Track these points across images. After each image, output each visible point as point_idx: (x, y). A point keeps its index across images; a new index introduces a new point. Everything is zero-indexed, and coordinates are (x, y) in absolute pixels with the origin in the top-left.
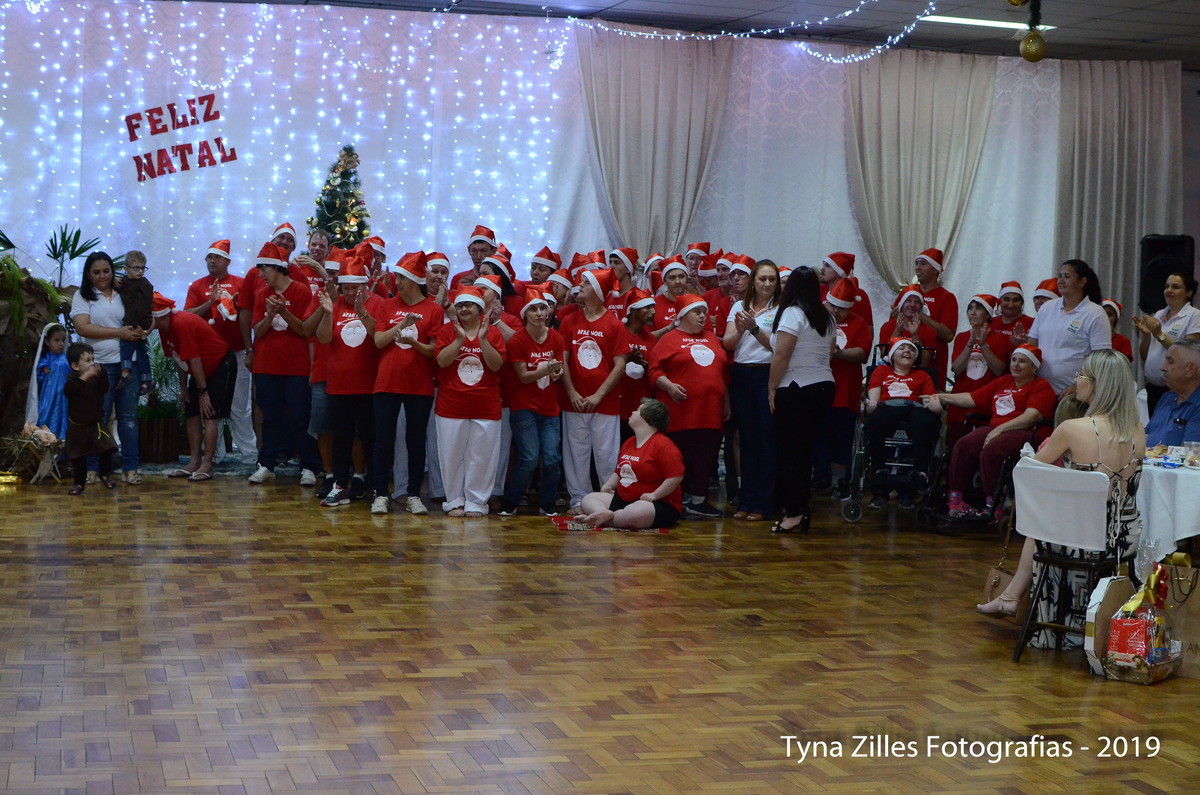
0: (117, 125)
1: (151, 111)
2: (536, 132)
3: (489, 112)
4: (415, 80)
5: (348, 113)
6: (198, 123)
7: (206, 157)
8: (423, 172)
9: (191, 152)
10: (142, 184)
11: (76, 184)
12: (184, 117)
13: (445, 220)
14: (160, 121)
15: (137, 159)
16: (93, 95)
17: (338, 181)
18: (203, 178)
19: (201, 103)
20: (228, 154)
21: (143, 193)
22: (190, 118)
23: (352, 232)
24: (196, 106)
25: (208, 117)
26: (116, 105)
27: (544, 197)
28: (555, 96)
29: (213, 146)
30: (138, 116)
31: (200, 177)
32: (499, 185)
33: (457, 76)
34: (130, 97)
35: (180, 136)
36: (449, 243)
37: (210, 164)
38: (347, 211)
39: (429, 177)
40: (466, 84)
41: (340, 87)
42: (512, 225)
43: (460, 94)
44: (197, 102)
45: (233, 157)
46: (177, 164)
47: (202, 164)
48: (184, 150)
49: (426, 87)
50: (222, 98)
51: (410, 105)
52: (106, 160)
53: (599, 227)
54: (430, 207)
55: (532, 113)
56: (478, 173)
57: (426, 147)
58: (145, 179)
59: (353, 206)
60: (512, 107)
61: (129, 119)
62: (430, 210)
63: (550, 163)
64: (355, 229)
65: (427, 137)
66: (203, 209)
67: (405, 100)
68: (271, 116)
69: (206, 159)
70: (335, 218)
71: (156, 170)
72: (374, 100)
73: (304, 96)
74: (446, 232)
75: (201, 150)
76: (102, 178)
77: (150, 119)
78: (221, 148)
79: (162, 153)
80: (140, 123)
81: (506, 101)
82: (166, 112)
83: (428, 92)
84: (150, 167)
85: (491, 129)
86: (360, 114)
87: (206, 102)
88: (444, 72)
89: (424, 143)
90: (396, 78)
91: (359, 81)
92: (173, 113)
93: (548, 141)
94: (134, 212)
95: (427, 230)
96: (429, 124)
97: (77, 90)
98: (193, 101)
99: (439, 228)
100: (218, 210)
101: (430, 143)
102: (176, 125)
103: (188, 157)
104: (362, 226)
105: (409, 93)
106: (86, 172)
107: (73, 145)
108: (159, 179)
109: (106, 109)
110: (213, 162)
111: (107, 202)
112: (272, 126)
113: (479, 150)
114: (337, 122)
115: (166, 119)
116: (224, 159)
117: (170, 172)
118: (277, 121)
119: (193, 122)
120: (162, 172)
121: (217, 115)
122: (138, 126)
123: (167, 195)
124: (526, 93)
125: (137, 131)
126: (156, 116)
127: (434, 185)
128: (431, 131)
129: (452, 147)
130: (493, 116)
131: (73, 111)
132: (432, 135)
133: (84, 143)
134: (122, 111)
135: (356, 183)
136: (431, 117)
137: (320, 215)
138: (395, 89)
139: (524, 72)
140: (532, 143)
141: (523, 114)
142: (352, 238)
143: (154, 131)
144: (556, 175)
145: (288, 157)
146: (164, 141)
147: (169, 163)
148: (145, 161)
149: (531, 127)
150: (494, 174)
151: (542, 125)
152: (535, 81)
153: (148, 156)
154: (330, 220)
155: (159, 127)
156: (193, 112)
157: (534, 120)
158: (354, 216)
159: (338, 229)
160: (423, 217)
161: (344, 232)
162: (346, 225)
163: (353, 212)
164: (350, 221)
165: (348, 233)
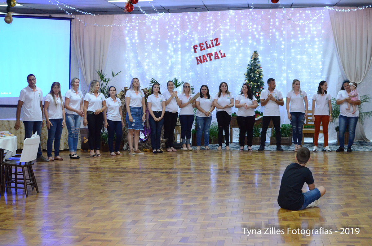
0: (191, 48)
1: (200, 44)
2: (317, 43)
3: (302, 37)
4: (278, 29)
5: (258, 41)
6: (214, 46)
7: (216, 56)
8: (282, 57)
9: (212, 55)
10: (198, 65)
11: (180, 66)
12: (210, 45)
13: (289, 71)
14: (203, 47)
15: (197, 58)
16: (184, 40)
17: (253, 62)
18: (216, 62)
19: (215, 41)
20: (223, 55)
21: (199, 67)
22: (211, 45)
24: (213, 41)
25: (216, 45)
26: (190, 43)
27: (320, 63)
28: (323, 31)
29: (218, 53)
30: (196, 46)
31: (215, 62)
32: (306, 60)
33: (291, 27)
34: (194, 40)
35: (209, 51)
37: (218, 59)
38: (255, 70)
39: (284, 59)
40: (294, 30)
41: (255, 33)
42: (310, 72)
43: (292, 33)
44: (213, 40)
45: (224, 56)
46: (208, 59)
47: (215, 59)
48: (210, 55)
49: (282, 32)
50: (220, 39)
51: (277, 37)
52: (188, 59)
53: (339, 72)
54: (284, 68)
55: (316, 37)
56: (299, 57)
57: (282, 50)
58: (199, 64)
59: (257, 69)
60: (309, 36)
61: (194, 47)
63: (322, 52)
64: (258, 76)
65: (283, 47)
66: (216, 71)
67: (276, 36)
68: (235, 43)
69: (217, 57)
70: (252, 73)
71: (202, 61)
72: (266, 36)
73: (245, 36)
74: (289, 75)
75: (215, 55)
76: (187, 64)
77: (200, 46)
78: (221, 54)
79: (204, 56)
80: (197, 48)
81: (307, 34)
82: (205, 44)
83: (283, 33)
84: (200, 60)
85: (303, 43)
86: (262, 41)
87: (216, 40)
88: (287, 26)
89: (281, 48)
90: (272, 29)
91: (261, 31)
92: (206, 44)
93: (321, 45)
94: (197, 74)
95: (284, 75)
96: (283, 43)
97: (179, 39)
98: (212, 40)
99: (287, 74)
100: (221, 72)
101: (284, 49)
102: (208, 48)
103: (212, 57)
104: (260, 75)
105: (277, 33)
106: (183, 62)
107: (178, 55)
108: (203, 64)
109: (187, 44)
110: (219, 58)
111: (188, 71)
112: (236, 46)
113: (299, 50)
114: (255, 44)
115: (205, 46)
116: (222, 57)
117: (206, 61)
118: (237, 44)
119: (212, 47)
120: (204, 62)
121: (219, 44)
122: (196, 48)
123: (206, 68)
124: (313, 31)
125: (196, 50)
126: (202, 45)
127: (286, 61)
128: (284, 45)
129: (290, 49)
130: (303, 39)
131: (178, 45)
132: (284, 46)
133: (181, 54)
134: (192, 44)
135: (258, 62)
136: (284, 40)
137: (248, 71)
138: (272, 33)
139: (313, 24)
140: (316, 46)
141: (313, 38)
142: (257, 79)
143: (201, 50)
144: (324, 56)
145: (240, 55)
146: (204, 53)
147: (206, 59)
148: (199, 58)
149: (316, 42)
150: (305, 57)
151: (319, 41)
152: (316, 27)
153: (200, 57)
154: (251, 73)
155: (203, 48)
156: (212, 43)
157: (316, 39)
158: (258, 72)
159: (252, 76)
160: (282, 71)
161: (254, 77)
162: (255, 75)
163: (257, 70)
164: (257, 73)
165: (256, 77)
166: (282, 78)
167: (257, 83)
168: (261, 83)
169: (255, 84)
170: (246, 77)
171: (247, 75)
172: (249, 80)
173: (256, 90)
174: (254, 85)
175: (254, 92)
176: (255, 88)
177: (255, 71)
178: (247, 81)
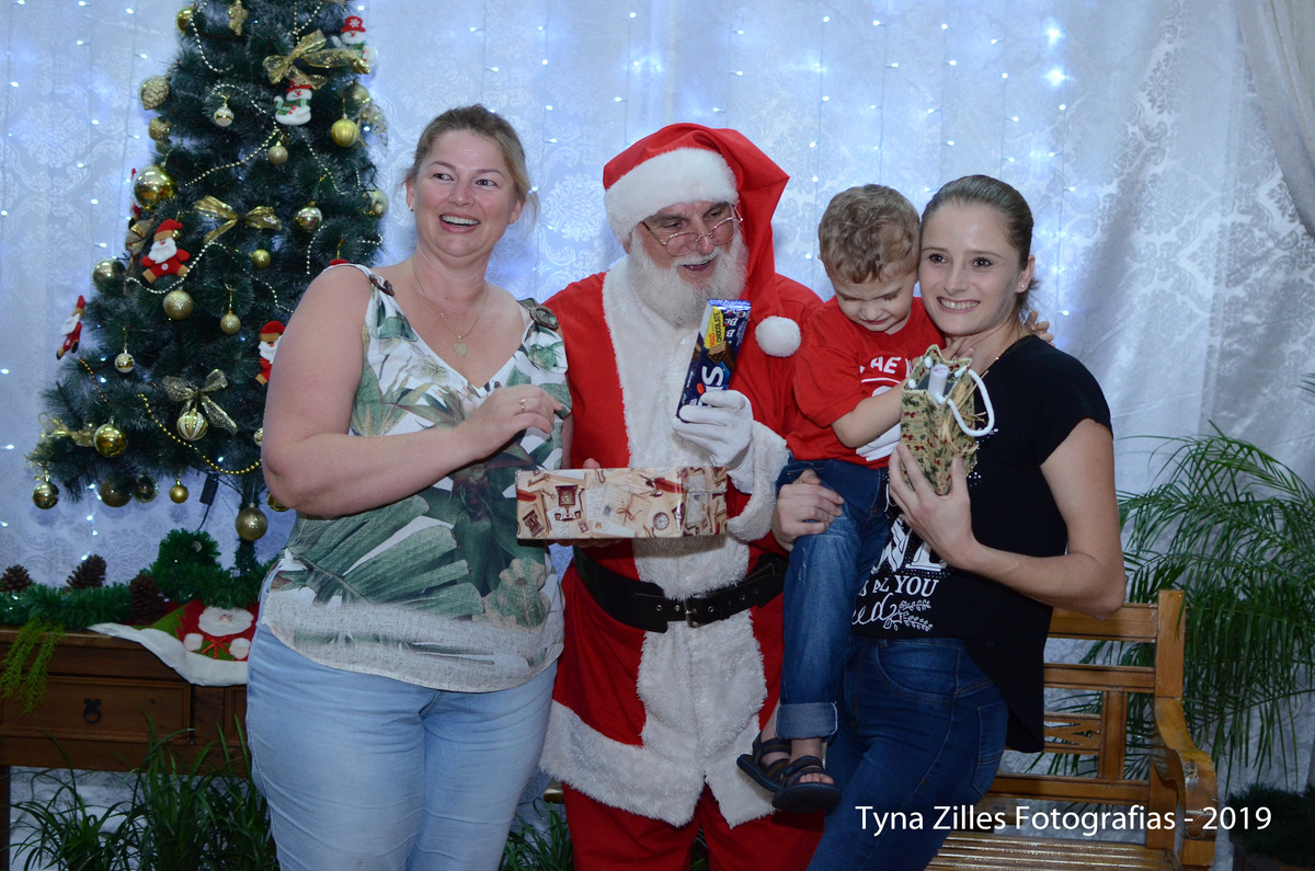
23: (283, 127)
27: (1053, 35)
38: (272, 48)
54: (646, 63)
59: (304, 32)
62: (646, 76)
64: (300, 115)
70: (228, 76)
104: (332, 105)
137: (185, 69)
142: (278, 151)
154: (213, 80)
158: (302, 66)
159: (224, 115)
161: (254, 125)
162: (269, 103)
163: (301, 52)
164: (285, 86)
165: (272, 129)
167: (288, 209)
168: (328, 209)
169: (263, 216)
170: (157, 124)
171: (163, 108)
172: (174, 163)
173: (262, 293)
174: (241, 233)
175: (230, 321)
176: (256, 267)
177: (273, 52)
178: (157, 176)
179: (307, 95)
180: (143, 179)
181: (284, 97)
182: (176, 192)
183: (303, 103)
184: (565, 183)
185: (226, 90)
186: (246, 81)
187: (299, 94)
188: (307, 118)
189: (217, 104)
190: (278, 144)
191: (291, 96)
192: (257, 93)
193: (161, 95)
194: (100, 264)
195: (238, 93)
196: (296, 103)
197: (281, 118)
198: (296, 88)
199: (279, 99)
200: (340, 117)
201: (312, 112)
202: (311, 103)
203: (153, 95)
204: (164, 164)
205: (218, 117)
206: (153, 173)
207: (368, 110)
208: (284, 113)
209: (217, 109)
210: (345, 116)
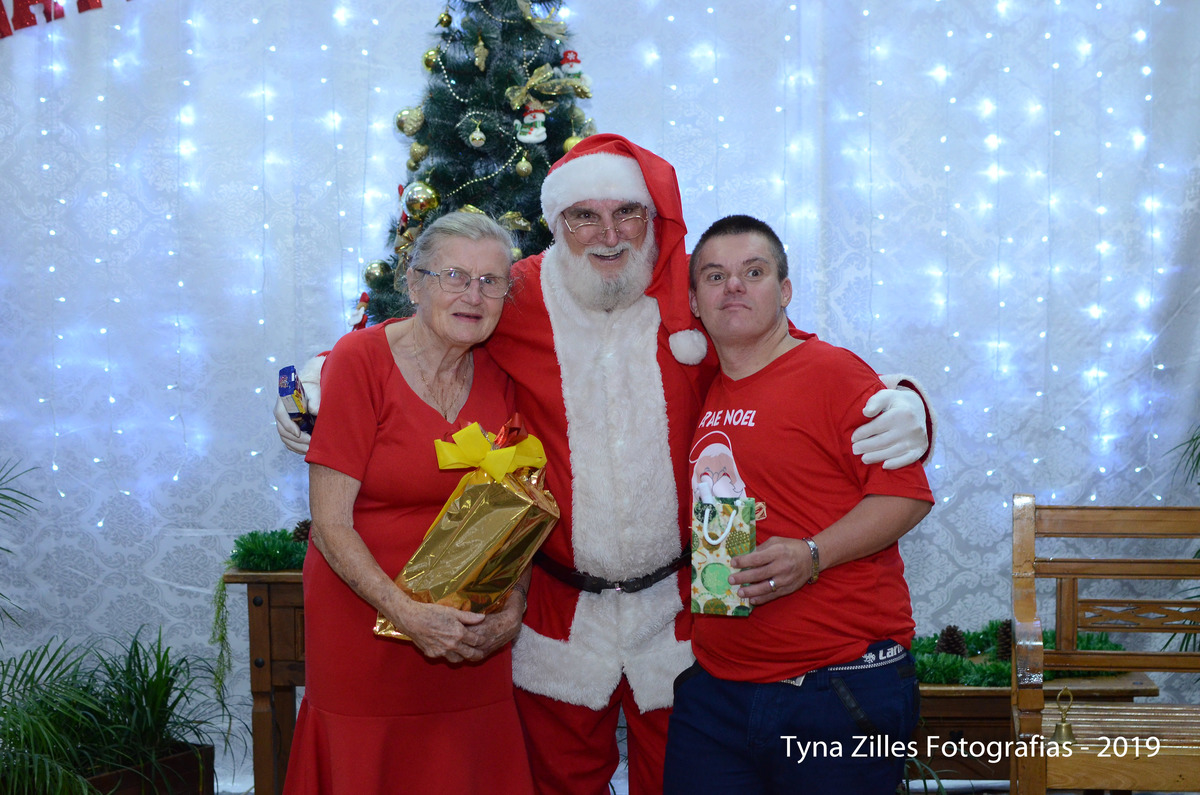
23: (526, 146)
27: (1141, 36)
31: (128, 26)
36: (861, 185)
38: (509, 79)
54: (799, 78)
59: (533, 66)
62: (799, 87)
64: (538, 135)
70: (475, 105)
71: (11, 17)
74: (848, 152)
95: (794, 148)
100: (187, 116)
104: (560, 124)
108: (18, 43)
117: (50, 17)
123: (44, 84)
137: (437, 100)
142: (524, 165)
154: (463, 108)
158: (538, 94)
159: (477, 137)
160: (779, 109)
161: (501, 146)
162: (509, 125)
163: (533, 81)
164: (523, 111)
165: (515, 148)
166: (778, 182)
169: (513, 221)
170: (419, 149)
171: (423, 133)
172: (438, 180)
177: (512, 83)
178: (424, 191)
179: (541, 118)
180: (413, 194)
181: (522, 122)
182: (440, 203)
183: (539, 124)
184: (733, 181)
185: (476, 116)
186: (491, 108)
187: (534, 117)
188: (544, 137)
189: (471, 129)
190: (524, 159)
191: (528, 119)
192: (500, 118)
193: (419, 123)
194: (370, 265)
195: (487, 119)
196: (532, 125)
197: (523, 138)
198: (531, 112)
199: (517, 122)
200: (569, 135)
201: (547, 132)
202: (546, 124)
203: (412, 123)
204: (428, 180)
205: (474, 139)
206: (420, 188)
207: (590, 129)
208: (524, 133)
209: (471, 133)
210: (574, 134)
